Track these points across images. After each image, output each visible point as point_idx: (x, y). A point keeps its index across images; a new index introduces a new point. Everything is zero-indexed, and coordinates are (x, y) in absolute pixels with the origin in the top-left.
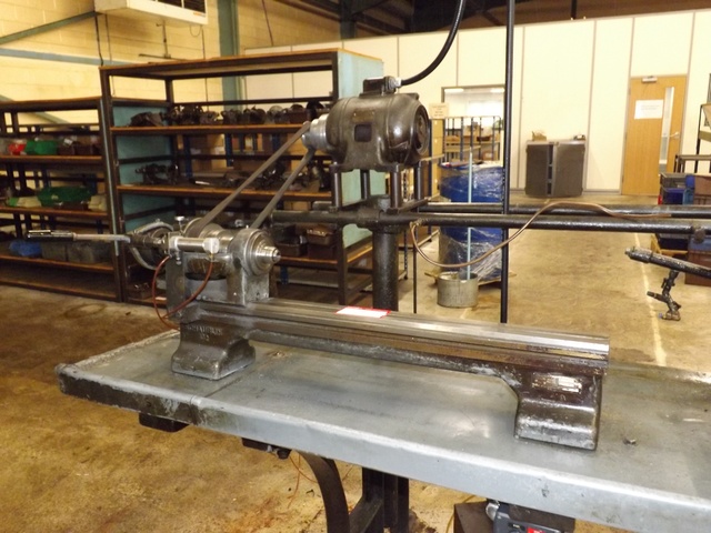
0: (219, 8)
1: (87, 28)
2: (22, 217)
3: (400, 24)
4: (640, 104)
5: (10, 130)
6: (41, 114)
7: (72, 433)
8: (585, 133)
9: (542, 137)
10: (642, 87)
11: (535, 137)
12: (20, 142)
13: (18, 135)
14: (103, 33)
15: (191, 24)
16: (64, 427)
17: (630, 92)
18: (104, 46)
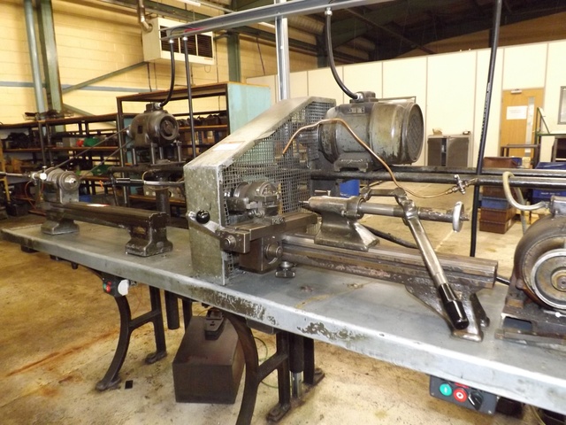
0: (229, 53)
1: (143, 71)
2: (90, 183)
3: (366, 56)
4: (510, 109)
5: (84, 133)
6: (110, 123)
7: (68, 288)
8: (471, 130)
9: (440, 133)
10: (511, 97)
11: (435, 133)
12: (83, 139)
13: (88, 136)
14: (152, 73)
15: (205, 65)
16: (65, 285)
17: (502, 101)
18: (153, 81)
